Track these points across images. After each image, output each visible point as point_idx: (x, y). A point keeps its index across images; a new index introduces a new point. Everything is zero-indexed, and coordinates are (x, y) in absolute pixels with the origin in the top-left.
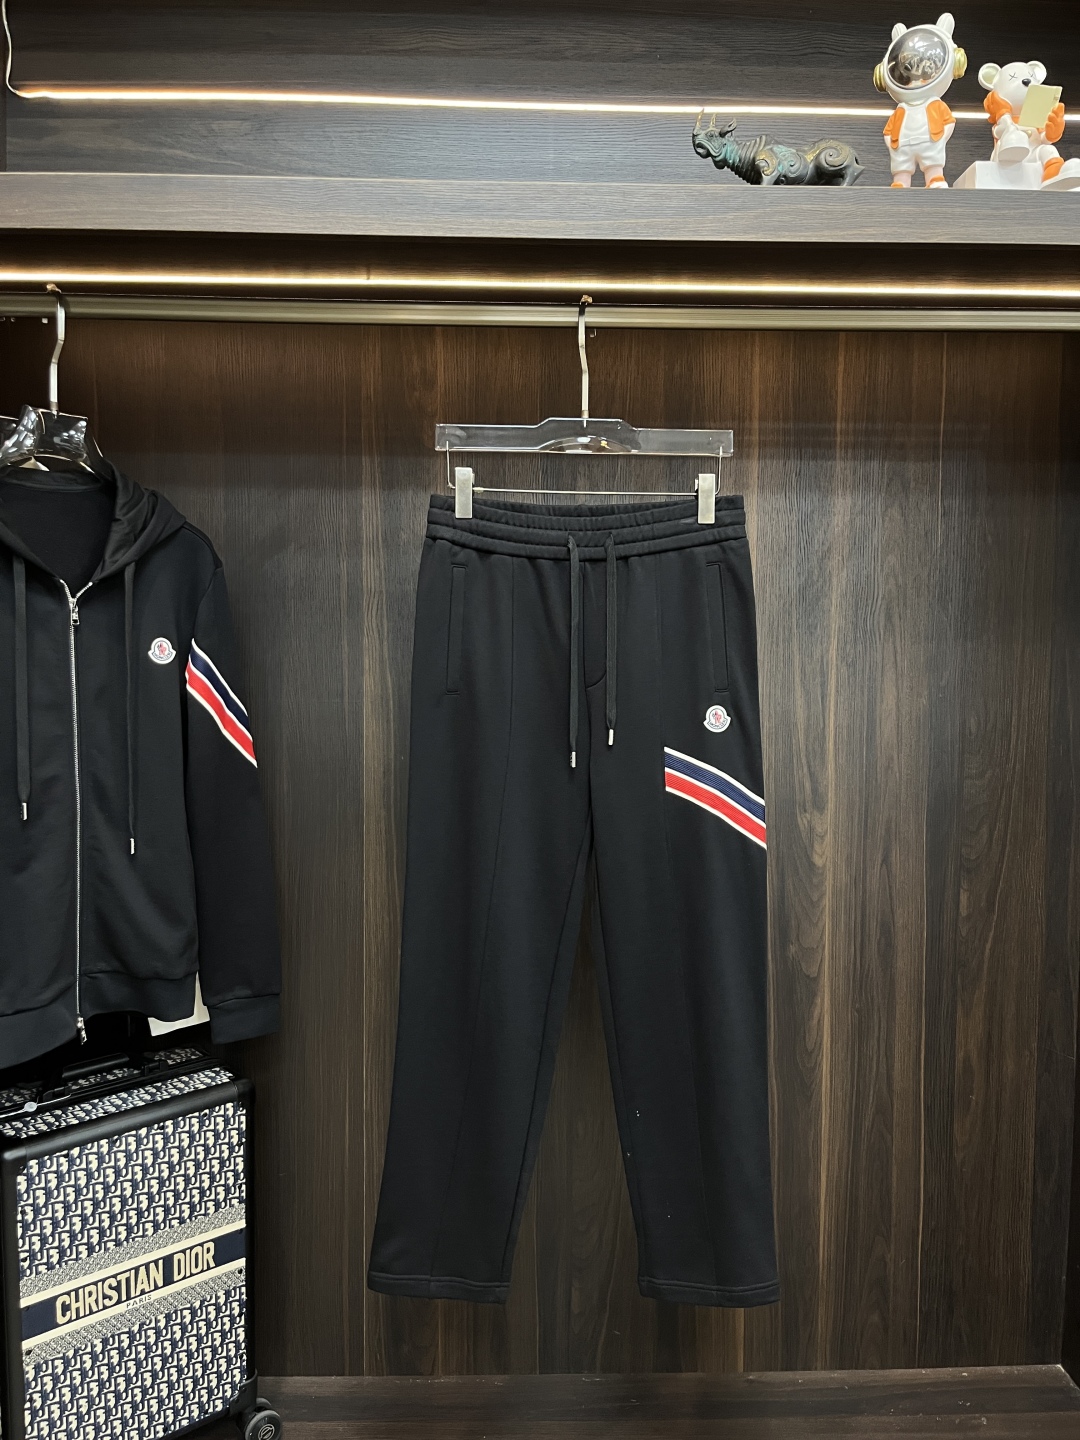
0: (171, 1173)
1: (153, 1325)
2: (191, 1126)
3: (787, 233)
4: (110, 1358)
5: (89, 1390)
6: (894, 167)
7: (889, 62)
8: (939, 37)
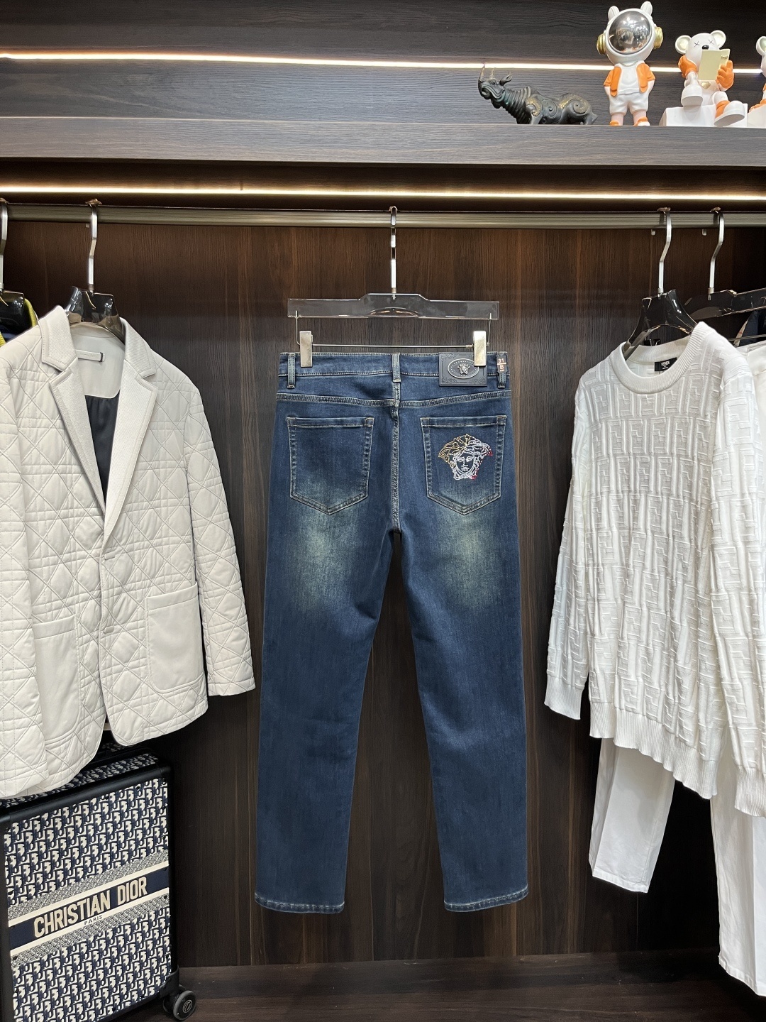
0: (114, 829)
1: (104, 936)
2: (128, 796)
3: (539, 159)
4: (73, 960)
5: (59, 983)
6: (612, 109)
7: (610, 34)
8: (644, 17)
